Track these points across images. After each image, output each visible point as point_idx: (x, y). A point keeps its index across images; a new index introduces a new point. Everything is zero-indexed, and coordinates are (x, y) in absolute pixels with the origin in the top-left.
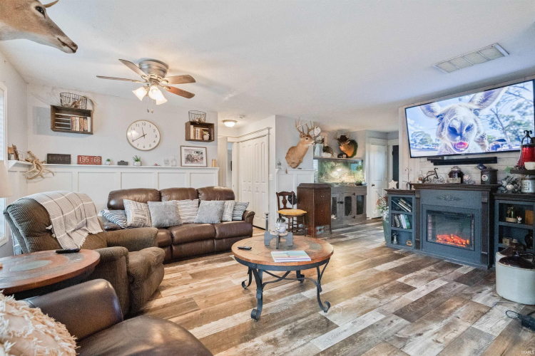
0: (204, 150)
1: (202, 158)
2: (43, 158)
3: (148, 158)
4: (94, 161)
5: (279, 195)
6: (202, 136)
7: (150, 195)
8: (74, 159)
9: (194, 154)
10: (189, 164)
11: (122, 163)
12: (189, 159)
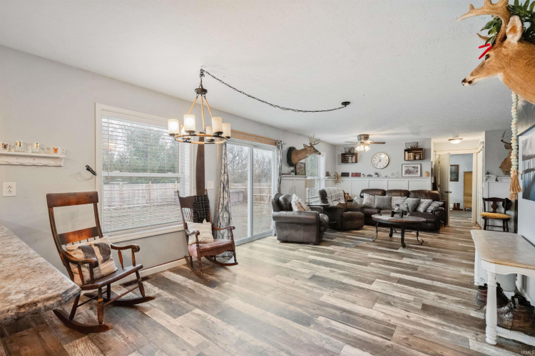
0: (419, 166)
1: (417, 171)
2: (340, 174)
3: (383, 173)
4: (357, 175)
5: (485, 200)
6: (415, 157)
7: (380, 193)
8: (350, 175)
9: (411, 169)
10: (407, 175)
11: (369, 176)
12: (408, 172)
